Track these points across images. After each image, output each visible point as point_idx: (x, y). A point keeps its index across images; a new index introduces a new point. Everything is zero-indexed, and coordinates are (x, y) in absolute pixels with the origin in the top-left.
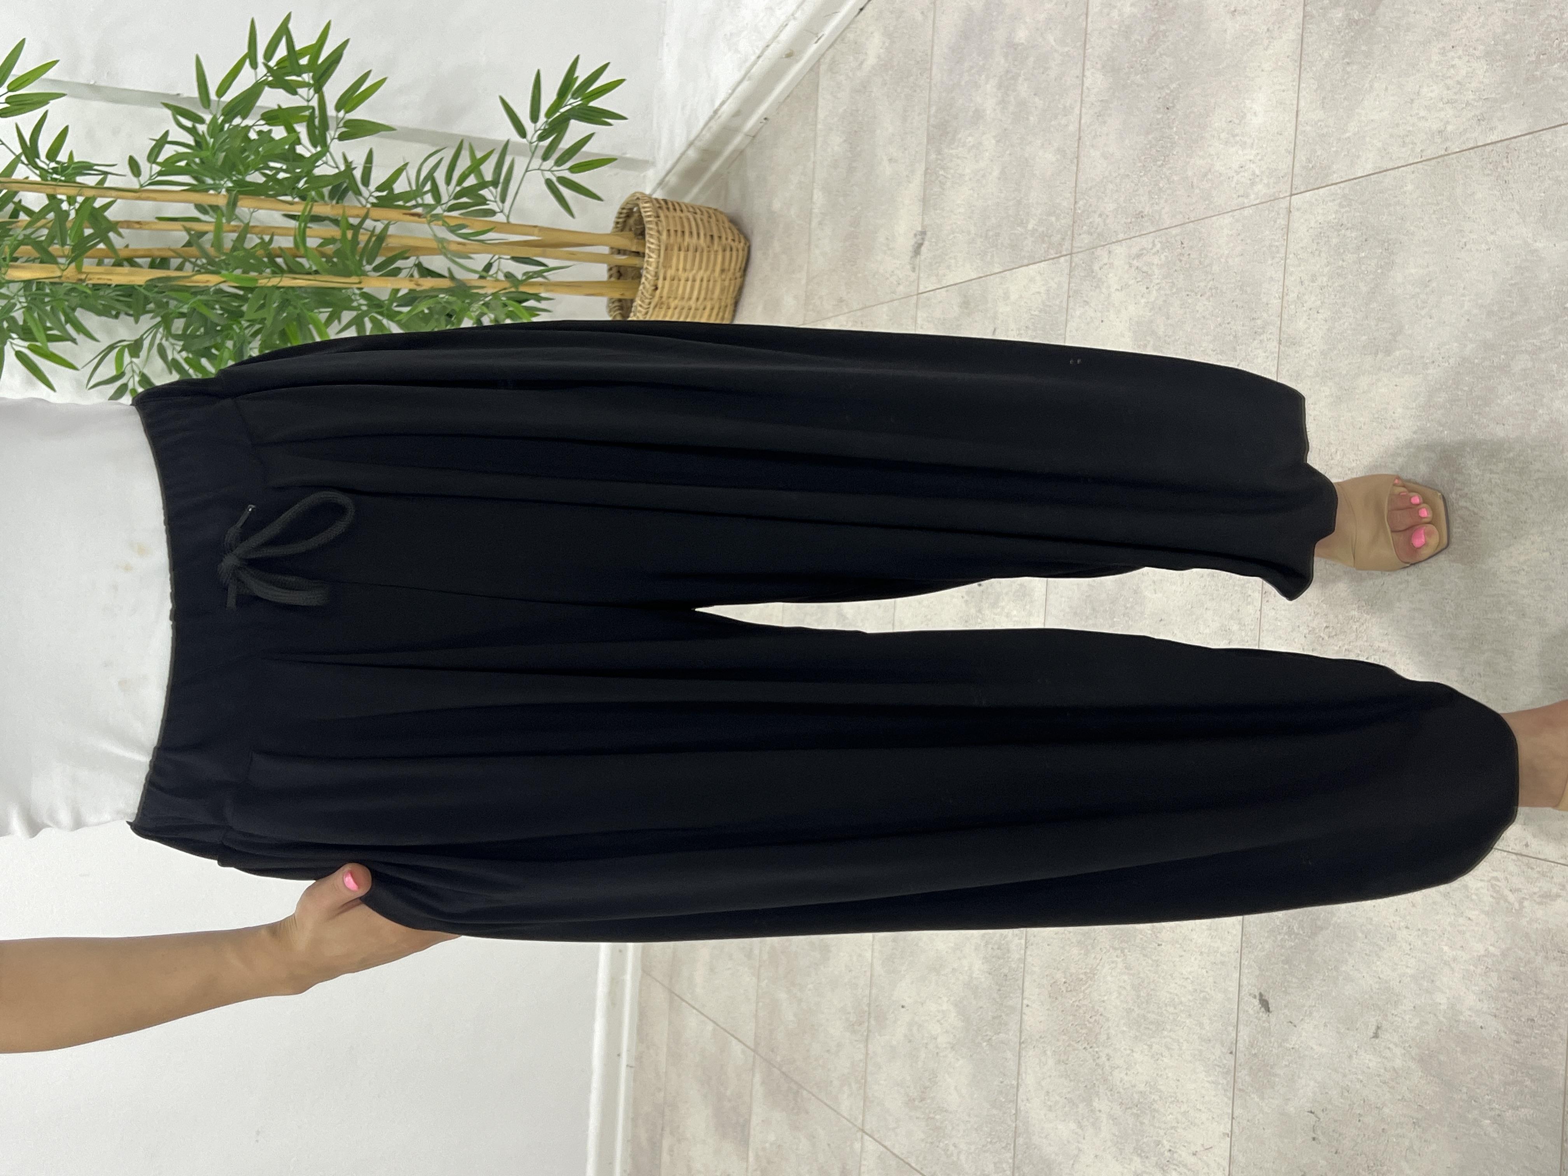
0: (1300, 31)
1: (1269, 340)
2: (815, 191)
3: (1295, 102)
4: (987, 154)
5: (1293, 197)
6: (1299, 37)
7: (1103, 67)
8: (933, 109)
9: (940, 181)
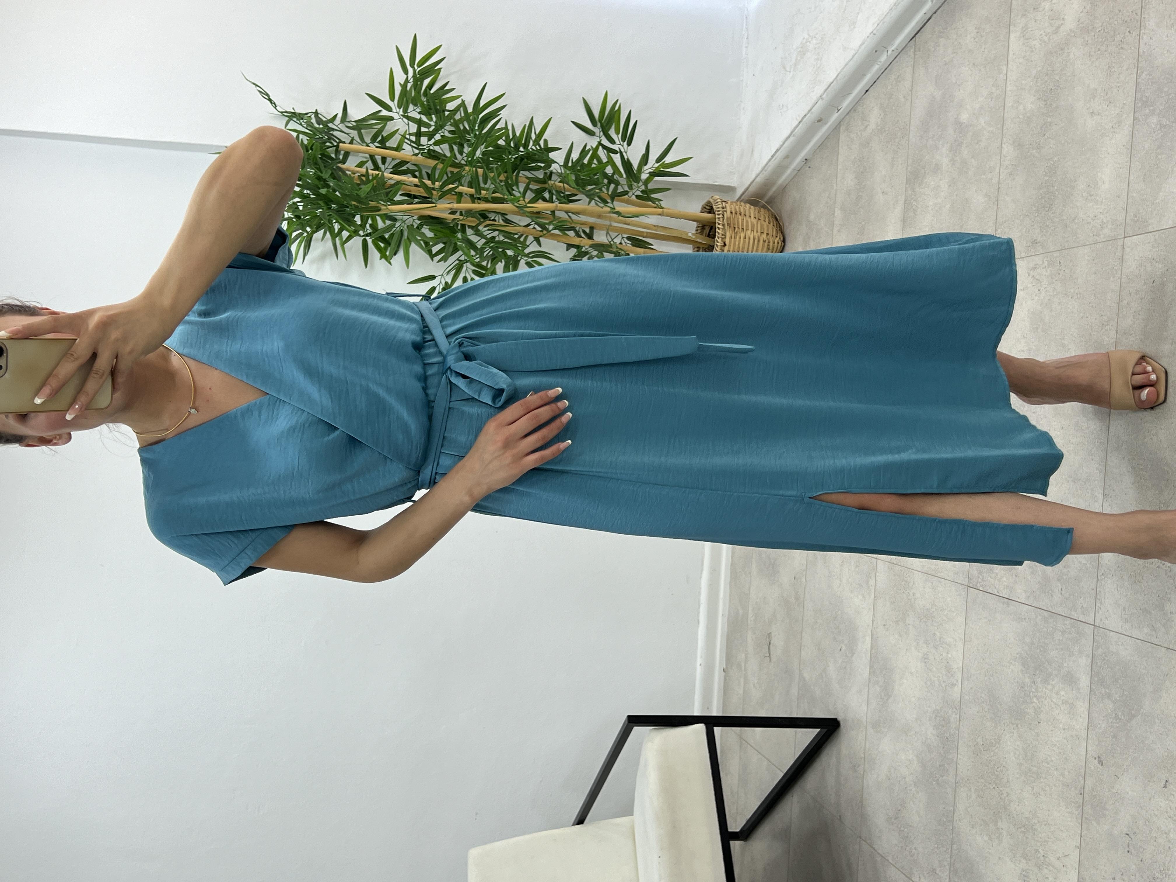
0: (1131, 129)
1: (1110, 330)
2: (836, 209)
3: (1128, 176)
4: (943, 194)
5: (1125, 239)
6: (1131, 133)
7: (1014, 142)
8: (910, 161)
9: (913, 209)
